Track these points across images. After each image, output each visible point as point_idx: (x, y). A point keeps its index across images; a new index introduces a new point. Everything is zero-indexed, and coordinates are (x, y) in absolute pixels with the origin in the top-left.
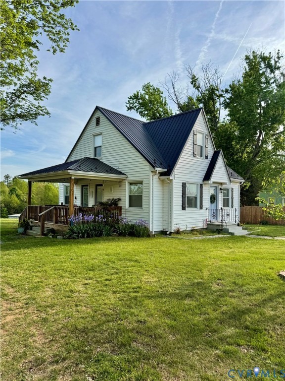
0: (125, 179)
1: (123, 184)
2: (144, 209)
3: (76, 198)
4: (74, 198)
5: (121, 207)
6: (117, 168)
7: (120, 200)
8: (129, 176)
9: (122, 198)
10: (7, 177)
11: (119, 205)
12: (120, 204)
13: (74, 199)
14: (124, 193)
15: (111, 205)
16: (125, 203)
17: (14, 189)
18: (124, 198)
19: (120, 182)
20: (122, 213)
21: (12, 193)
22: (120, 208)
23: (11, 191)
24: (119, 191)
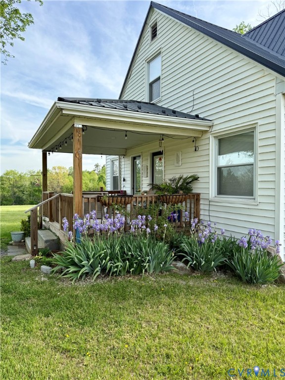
0: (206, 131)
1: (203, 143)
2: (259, 199)
3: (124, 180)
4: (122, 180)
5: (198, 195)
6: (190, 110)
7: (195, 179)
8: (216, 122)
9: (199, 175)
10: (97, 166)
11: (194, 191)
12: (197, 188)
13: (122, 182)
14: (205, 164)
15: (176, 191)
16: (208, 187)
17: (102, 176)
18: (205, 175)
19: (195, 140)
20: (202, 207)
21: (100, 181)
22: (197, 198)
23: (99, 178)
24: (194, 160)
